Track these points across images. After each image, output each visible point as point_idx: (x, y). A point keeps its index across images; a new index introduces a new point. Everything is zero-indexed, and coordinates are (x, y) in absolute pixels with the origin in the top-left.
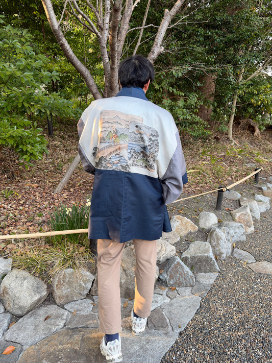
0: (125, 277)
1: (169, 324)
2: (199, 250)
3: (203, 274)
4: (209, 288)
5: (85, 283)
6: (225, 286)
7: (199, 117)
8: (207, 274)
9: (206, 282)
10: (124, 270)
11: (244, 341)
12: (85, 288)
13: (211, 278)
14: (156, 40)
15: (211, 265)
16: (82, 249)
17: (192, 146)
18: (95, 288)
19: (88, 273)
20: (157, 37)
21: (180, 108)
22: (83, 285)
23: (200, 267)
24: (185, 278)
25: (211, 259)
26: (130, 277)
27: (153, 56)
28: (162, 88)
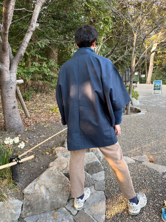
0: (48, 194)
1: (94, 219)
2: (89, 158)
3: (95, 174)
4: (105, 183)
5: (15, 210)
6: (113, 178)
7: (56, 74)
8: (98, 173)
9: (100, 179)
10: (47, 189)
11: (144, 212)
12: (16, 215)
13: (102, 176)
14: (33, 18)
15: (99, 167)
16: (5, 182)
17: (51, 93)
18: (24, 211)
19: (17, 201)
20: (33, 16)
21: (45, 68)
22: (14, 212)
23: (92, 170)
24: (88, 180)
25: (99, 163)
26: (52, 193)
27: (32, 29)
28: (31, 54)
